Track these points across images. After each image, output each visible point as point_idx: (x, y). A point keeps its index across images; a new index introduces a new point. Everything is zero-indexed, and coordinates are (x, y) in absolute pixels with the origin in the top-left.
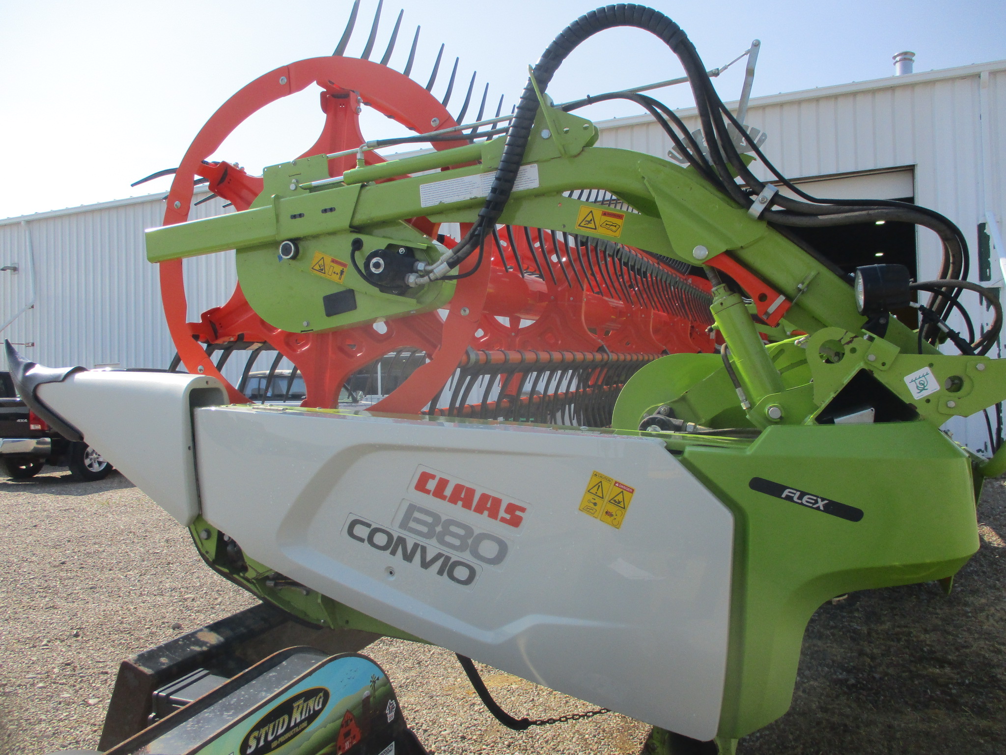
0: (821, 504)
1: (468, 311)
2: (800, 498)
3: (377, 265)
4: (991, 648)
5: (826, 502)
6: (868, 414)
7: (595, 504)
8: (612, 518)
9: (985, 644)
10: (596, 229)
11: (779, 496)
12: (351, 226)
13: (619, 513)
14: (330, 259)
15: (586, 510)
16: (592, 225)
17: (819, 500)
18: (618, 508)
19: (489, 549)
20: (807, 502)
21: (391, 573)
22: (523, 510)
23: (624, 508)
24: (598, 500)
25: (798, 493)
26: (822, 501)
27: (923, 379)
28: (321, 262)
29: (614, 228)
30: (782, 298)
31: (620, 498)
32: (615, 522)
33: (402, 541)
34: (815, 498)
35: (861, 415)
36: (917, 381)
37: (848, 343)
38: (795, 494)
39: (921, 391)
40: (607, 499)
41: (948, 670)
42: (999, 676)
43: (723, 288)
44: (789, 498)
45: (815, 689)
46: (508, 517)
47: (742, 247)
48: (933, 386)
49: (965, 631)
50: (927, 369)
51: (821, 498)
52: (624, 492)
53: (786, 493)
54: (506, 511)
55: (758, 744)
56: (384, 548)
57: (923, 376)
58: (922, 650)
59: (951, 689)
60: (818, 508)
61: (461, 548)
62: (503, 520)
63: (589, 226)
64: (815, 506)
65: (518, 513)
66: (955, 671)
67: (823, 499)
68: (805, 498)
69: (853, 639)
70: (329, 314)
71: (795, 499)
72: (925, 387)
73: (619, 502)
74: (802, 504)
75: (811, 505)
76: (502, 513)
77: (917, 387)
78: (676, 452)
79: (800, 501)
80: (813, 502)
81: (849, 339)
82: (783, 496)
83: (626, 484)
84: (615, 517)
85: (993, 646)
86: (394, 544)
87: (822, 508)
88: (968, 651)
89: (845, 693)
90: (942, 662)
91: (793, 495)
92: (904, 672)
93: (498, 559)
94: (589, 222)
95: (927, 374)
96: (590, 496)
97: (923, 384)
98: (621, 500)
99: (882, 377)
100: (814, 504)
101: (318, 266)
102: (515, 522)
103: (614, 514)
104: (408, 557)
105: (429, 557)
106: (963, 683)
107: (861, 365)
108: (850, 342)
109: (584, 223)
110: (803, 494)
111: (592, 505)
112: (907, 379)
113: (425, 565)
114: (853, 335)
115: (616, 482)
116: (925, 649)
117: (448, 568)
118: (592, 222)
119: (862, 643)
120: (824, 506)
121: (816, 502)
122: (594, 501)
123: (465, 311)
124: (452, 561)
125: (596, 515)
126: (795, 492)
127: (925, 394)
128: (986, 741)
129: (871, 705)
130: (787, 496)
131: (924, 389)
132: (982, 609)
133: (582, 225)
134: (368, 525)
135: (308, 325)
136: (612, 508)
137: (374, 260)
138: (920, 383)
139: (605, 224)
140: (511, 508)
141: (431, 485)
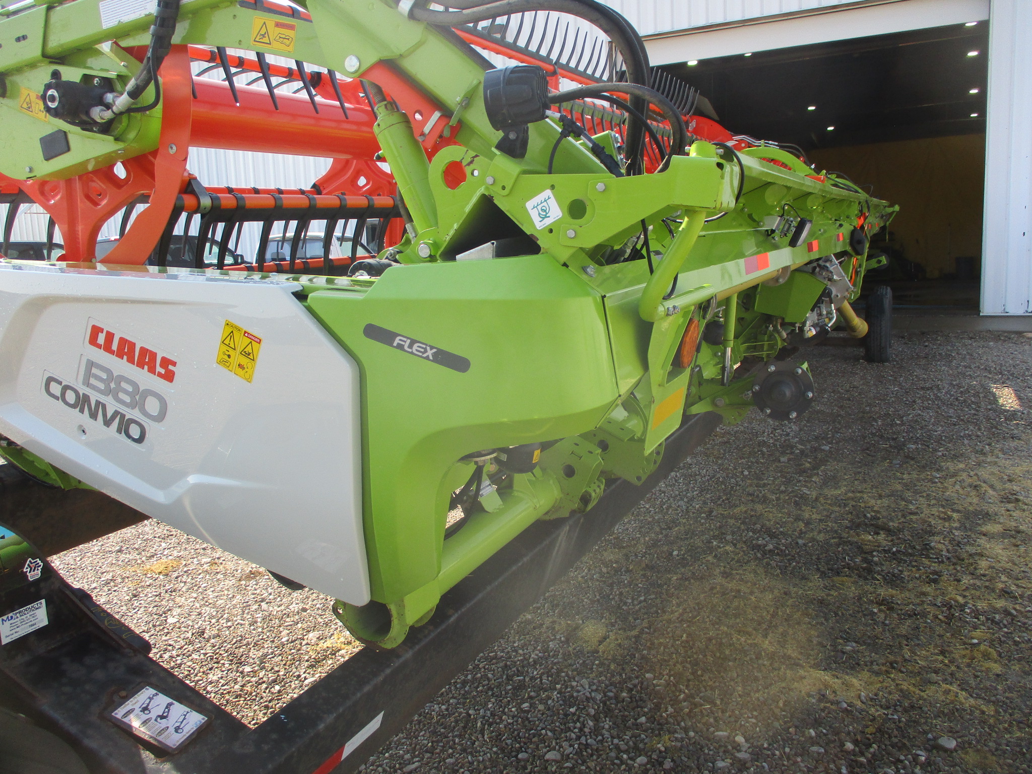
0: (430, 353)
1: (174, 148)
2: (411, 346)
3: (52, 98)
4: (942, 515)
5: (434, 350)
6: (487, 248)
7: (229, 356)
8: (244, 371)
9: (939, 511)
10: (270, 44)
11: (391, 344)
12: (44, 55)
13: (250, 365)
14: (35, 96)
15: (222, 362)
16: (266, 40)
17: (428, 348)
18: (248, 360)
19: (153, 406)
20: (417, 350)
21: (84, 431)
22: (174, 364)
23: (253, 360)
24: (231, 352)
25: (409, 341)
26: (431, 350)
27: (545, 204)
28: (28, 100)
29: (287, 42)
30: (437, 115)
31: (249, 349)
32: (247, 376)
33: (86, 398)
34: (424, 346)
35: (481, 250)
36: (539, 207)
37: (469, 164)
38: (405, 342)
39: (543, 218)
40: (239, 350)
41: (882, 537)
42: (932, 544)
43: (384, 107)
44: (400, 347)
45: (728, 553)
46: (163, 371)
47: (401, 55)
48: (556, 212)
49: (923, 497)
50: (548, 193)
51: (430, 346)
52: (253, 342)
53: (397, 341)
54: (161, 366)
55: (637, 608)
56: (73, 406)
57: (545, 201)
58: (865, 516)
59: (874, 556)
60: (427, 358)
61: (132, 405)
62: (160, 375)
63: (264, 40)
64: (425, 355)
65: (171, 367)
66: (890, 538)
67: (432, 348)
68: (415, 346)
69: (796, 504)
70: (48, 158)
71: (406, 348)
72: (547, 214)
73: (249, 354)
74: (412, 353)
75: (421, 354)
76: (159, 369)
77: (539, 214)
78: (301, 296)
79: (410, 350)
80: (423, 350)
81: (469, 160)
82: (395, 344)
83: (254, 334)
84: (246, 370)
85: (945, 513)
86: (82, 402)
87: (431, 358)
88: (914, 517)
89: (756, 558)
90: (878, 529)
91: (403, 343)
92: (834, 538)
93: (160, 417)
94: (263, 36)
95: (549, 198)
96: (225, 348)
97: (545, 211)
98: (251, 351)
99: (502, 204)
100: (423, 353)
101: (25, 104)
102: (169, 377)
103: (245, 366)
104: (93, 416)
105: (109, 415)
106: (889, 551)
107: (482, 190)
108: (471, 162)
109: (258, 37)
110: (413, 342)
111: (226, 357)
112: (529, 205)
113: (107, 423)
114: (474, 154)
115: (245, 332)
116: (869, 515)
117: (124, 427)
118: (266, 35)
119: (804, 508)
120: (434, 355)
121: (426, 351)
122: (228, 353)
123: (172, 148)
124: (126, 418)
125: (230, 368)
126: (405, 339)
127: (548, 222)
128: (880, 610)
129: (779, 571)
130: (398, 344)
131: (546, 217)
132: (954, 475)
133: (257, 40)
134: (60, 383)
135: (31, 170)
136: (244, 361)
137: (50, 92)
138: (542, 210)
139: (278, 38)
140: (166, 362)
141: (101, 339)
